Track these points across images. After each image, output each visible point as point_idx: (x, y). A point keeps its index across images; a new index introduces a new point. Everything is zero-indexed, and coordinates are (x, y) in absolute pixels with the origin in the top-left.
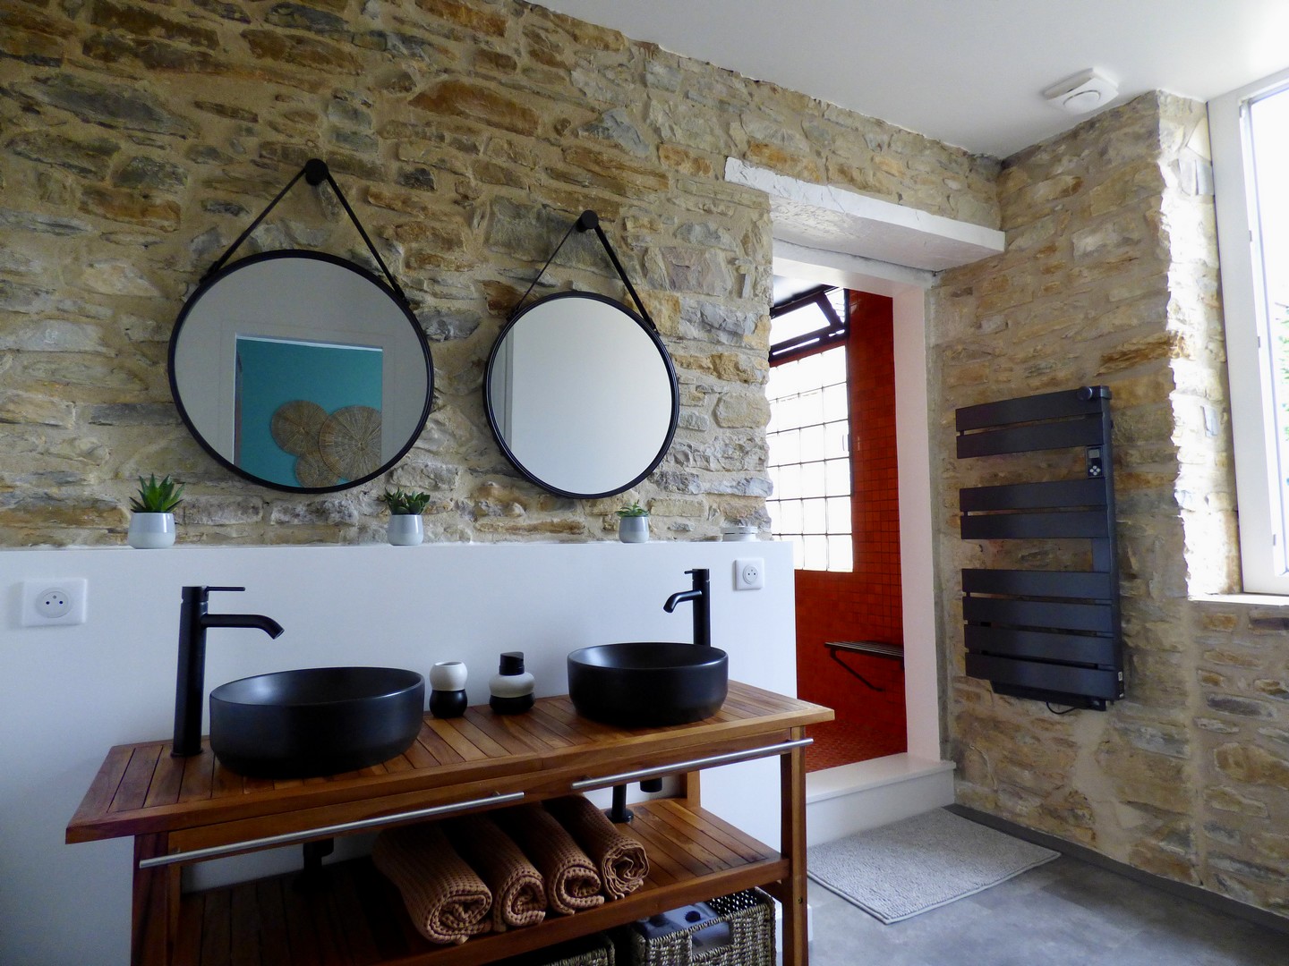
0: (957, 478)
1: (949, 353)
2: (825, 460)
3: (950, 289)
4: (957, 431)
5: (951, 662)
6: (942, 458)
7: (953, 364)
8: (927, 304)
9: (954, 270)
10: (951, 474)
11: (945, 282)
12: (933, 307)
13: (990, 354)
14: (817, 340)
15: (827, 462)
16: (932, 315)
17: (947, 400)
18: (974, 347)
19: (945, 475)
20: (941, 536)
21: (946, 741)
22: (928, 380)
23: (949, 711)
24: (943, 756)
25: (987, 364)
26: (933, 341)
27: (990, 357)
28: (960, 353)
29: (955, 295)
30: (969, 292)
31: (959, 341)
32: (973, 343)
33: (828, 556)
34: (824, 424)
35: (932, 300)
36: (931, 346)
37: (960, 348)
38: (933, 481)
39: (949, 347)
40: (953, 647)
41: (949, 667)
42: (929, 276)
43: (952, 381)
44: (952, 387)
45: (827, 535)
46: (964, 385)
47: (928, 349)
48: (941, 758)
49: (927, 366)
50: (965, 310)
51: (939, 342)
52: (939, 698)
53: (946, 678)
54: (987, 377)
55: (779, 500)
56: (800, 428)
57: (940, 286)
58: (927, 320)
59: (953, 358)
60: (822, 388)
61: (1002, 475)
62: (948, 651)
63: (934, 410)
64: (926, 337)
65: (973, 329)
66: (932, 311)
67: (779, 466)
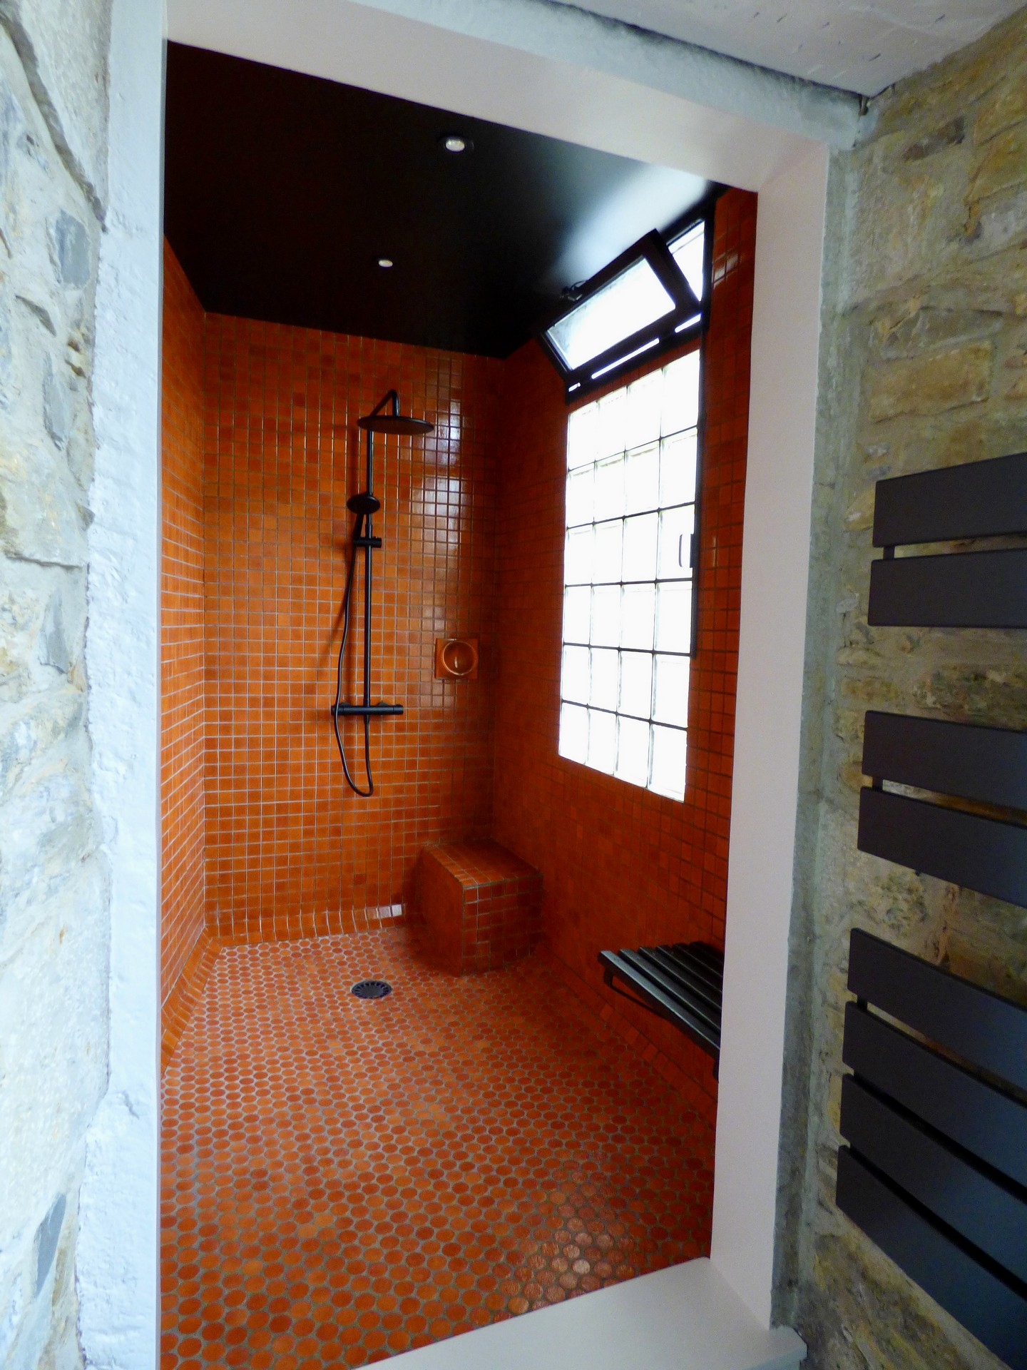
0: (873, 668)
1: (884, 326)
2: (656, 582)
3: (901, 140)
4: (876, 544)
5: (818, 1108)
6: (841, 610)
7: (892, 354)
8: (835, 193)
9: (916, 81)
10: (860, 655)
11: (892, 121)
12: (851, 201)
13: (998, 314)
14: (656, 341)
15: (660, 585)
16: (848, 227)
17: (868, 458)
18: (947, 301)
19: (844, 657)
20: (823, 807)
21: (791, 1283)
22: (822, 399)
23: (803, 1218)
24: (779, 1316)
25: (986, 345)
26: (844, 297)
27: (997, 325)
28: (913, 322)
29: (916, 152)
30: (955, 133)
31: (914, 284)
32: (953, 285)
33: (650, 762)
34: (659, 510)
35: (851, 180)
36: (839, 309)
37: (913, 306)
38: (814, 672)
39: (886, 307)
40: (825, 1076)
41: (814, 1120)
42: (847, 112)
43: (885, 404)
44: (883, 421)
45: (651, 722)
46: (913, 413)
47: (829, 316)
48: (774, 1323)
49: (823, 363)
50: (937, 192)
51: (863, 294)
52: (781, 1189)
53: (801, 1141)
54: (981, 387)
55: (589, 646)
56: (624, 518)
57: (874, 138)
58: (834, 237)
59: (893, 338)
60: (661, 439)
61: (996, 677)
62: (813, 1082)
63: (832, 486)
64: (826, 285)
65: (955, 246)
66: (850, 213)
67: (592, 585)
